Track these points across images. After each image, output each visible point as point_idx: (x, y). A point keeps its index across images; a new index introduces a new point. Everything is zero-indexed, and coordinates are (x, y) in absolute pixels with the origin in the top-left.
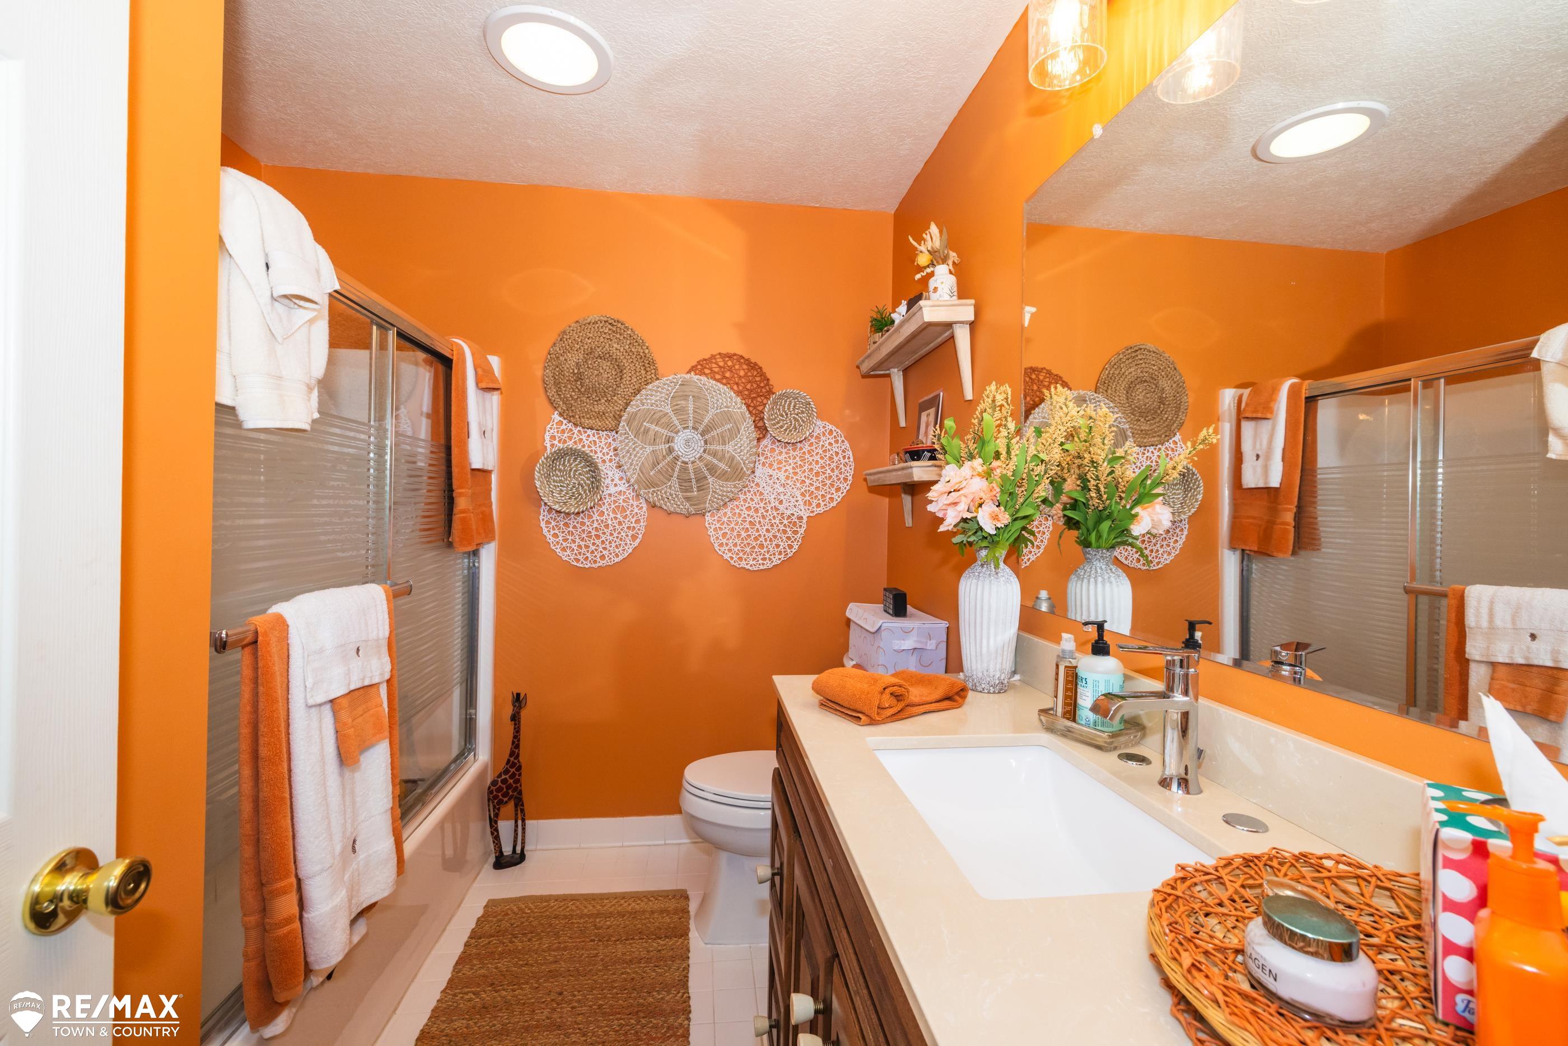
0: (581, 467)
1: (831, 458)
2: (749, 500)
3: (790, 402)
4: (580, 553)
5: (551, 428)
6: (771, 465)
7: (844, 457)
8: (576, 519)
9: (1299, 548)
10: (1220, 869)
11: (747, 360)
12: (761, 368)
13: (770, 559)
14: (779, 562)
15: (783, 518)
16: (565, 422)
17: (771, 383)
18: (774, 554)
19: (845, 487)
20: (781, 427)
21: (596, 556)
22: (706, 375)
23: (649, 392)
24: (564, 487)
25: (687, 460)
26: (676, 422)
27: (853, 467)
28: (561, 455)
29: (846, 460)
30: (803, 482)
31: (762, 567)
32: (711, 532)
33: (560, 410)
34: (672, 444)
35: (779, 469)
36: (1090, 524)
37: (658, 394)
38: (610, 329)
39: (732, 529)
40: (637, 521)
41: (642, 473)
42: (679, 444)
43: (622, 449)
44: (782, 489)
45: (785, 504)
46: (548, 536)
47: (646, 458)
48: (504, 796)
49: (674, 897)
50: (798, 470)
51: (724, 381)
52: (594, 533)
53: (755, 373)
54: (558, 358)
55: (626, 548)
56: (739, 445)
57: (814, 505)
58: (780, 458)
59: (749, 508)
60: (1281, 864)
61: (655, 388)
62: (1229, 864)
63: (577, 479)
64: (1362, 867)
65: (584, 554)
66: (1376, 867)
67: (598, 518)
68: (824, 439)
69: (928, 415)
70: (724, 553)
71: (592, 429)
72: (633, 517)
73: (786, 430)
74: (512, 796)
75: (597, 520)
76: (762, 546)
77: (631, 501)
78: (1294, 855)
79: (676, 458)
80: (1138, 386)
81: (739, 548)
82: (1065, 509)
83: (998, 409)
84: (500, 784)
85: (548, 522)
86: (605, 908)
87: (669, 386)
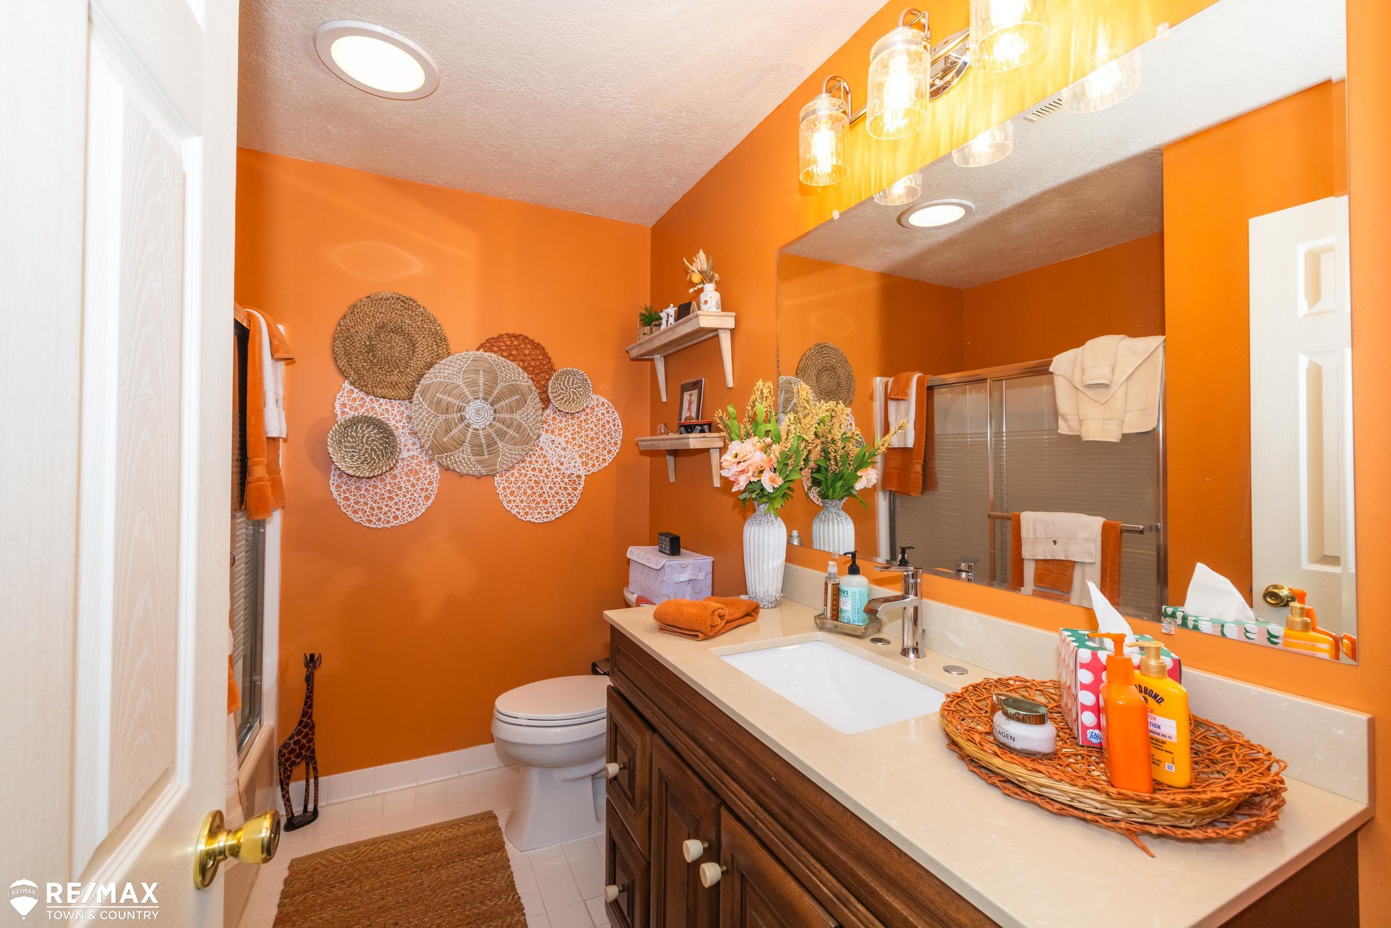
0: (374, 434)
1: (603, 426)
2: (534, 462)
3: (569, 378)
4: (372, 515)
5: (341, 396)
6: (553, 432)
7: (614, 425)
8: (368, 483)
9: (925, 489)
10: (964, 694)
11: (532, 341)
12: (543, 348)
13: (553, 513)
14: (561, 515)
15: (564, 477)
16: (356, 390)
17: (552, 361)
18: (557, 508)
19: (615, 450)
20: (562, 399)
21: (389, 517)
22: (495, 352)
23: (442, 366)
24: (356, 452)
25: (478, 427)
26: (468, 393)
27: (621, 433)
28: (354, 422)
29: (616, 427)
30: (581, 446)
31: (545, 520)
32: (500, 490)
33: (351, 379)
34: (464, 413)
35: (560, 435)
36: (829, 482)
37: (451, 368)
38: (401, 306)
39: (519, 488)
40: (430, 483)
41: (435, 439)
42: (470, 413)
43: (416, 418)
44: (563, 453)
45: (566, 465)
46: (339, 500)
47: (439, 426)
48: (296, 757)
49: (483, 819)
50: (576, 436)
51: (511, 358)
52: (386, 495)
53: (538, 352)
54: (348, 330)
55: (419, 508)
56: (526, 414)
57: (590, 465)
58: (560, 425)
59: (534, 469)
60: (991, 686)
61: (448, 363)
62: (967, 690)
63: (370, 445)
64: (1027, 681)
65: (376, 515)
66: (1032, 680)
67: (391, 481)
68: (597, 409)
69: (691, 395)
70: (512, 508)
71: (384, 397)
72: (426, 479)
73: (566, 402)
74: (305, 755)
75: (390, 483)
76: (545, 502)
77: (424, 465)
78: (995, 681)
79: (468, 426)
80: (824, 373)
81: (525, 504)
82: (812, 473)
83: (765, 399)
84: (292, 746)
85: (338, 486)
86: (418, 842)
87: (461, 361)
